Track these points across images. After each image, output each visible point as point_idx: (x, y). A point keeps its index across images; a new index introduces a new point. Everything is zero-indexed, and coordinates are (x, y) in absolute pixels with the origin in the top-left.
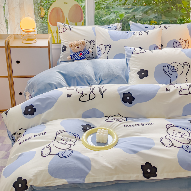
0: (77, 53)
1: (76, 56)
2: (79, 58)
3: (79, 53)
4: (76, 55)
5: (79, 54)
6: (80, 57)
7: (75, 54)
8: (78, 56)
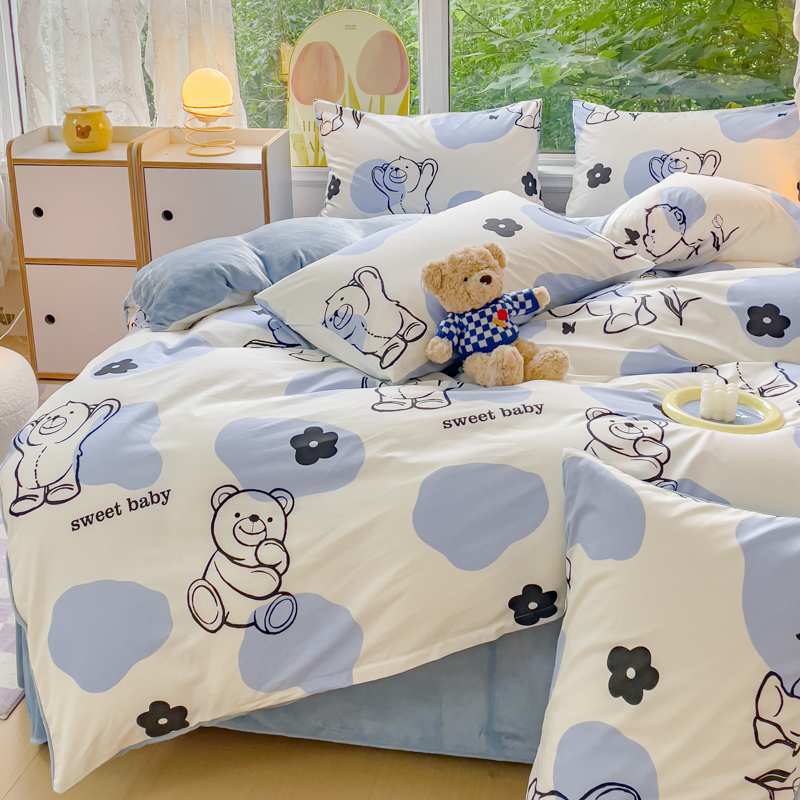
0: (482, 315)
1: (479, 330)
2: (497, 338)
3: (488, 312)
4: (472, 326)
5: (490, 318)
6: (501, 330)
7: (470, 320)
8: (486, 328)
